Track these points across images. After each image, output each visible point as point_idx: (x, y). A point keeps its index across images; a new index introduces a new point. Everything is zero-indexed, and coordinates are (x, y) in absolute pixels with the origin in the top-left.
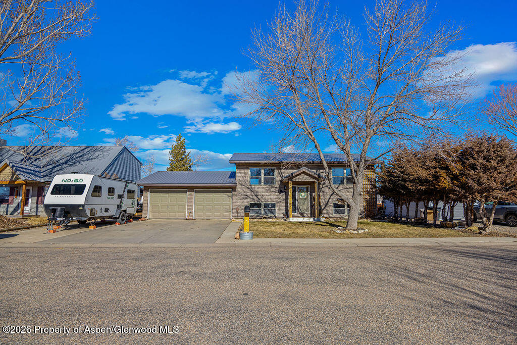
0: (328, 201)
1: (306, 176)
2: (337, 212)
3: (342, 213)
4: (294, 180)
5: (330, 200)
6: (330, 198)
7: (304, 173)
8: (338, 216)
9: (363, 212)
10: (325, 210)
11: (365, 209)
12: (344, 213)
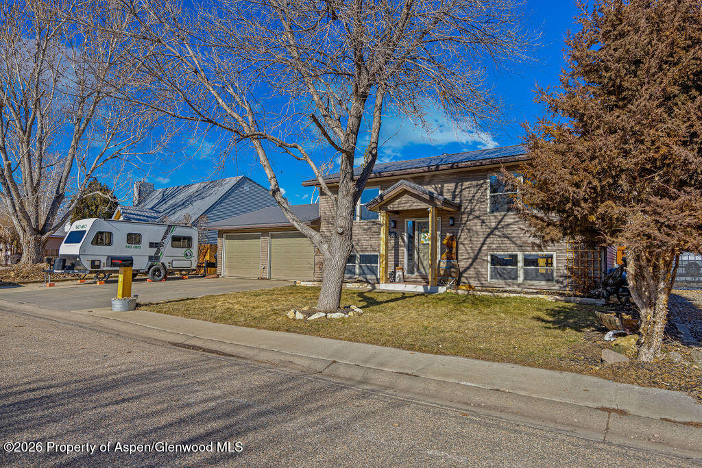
0: (480, 250)
1: (413, 199)
2: (496, 275)
3: (511, 278)
4: (390, 207)
5: (485, 248)
6: (483, 244)
7: (405, 192)
8: (499, 283)
9: (566, 277)
10: (472, 269)
11: (570, 269)
12: (516, 278)
